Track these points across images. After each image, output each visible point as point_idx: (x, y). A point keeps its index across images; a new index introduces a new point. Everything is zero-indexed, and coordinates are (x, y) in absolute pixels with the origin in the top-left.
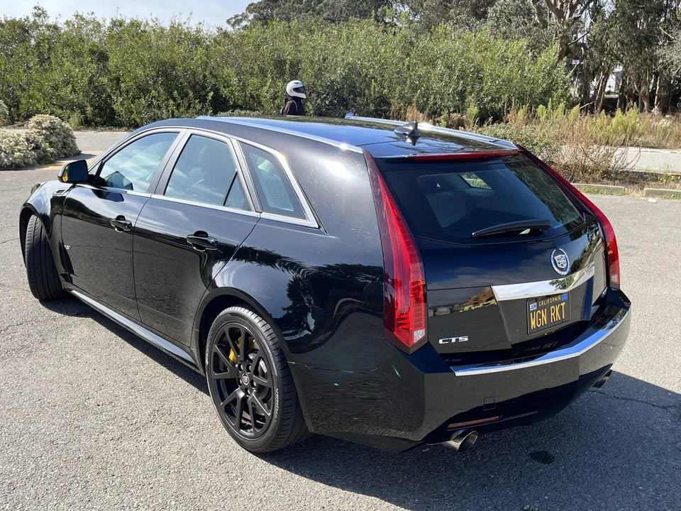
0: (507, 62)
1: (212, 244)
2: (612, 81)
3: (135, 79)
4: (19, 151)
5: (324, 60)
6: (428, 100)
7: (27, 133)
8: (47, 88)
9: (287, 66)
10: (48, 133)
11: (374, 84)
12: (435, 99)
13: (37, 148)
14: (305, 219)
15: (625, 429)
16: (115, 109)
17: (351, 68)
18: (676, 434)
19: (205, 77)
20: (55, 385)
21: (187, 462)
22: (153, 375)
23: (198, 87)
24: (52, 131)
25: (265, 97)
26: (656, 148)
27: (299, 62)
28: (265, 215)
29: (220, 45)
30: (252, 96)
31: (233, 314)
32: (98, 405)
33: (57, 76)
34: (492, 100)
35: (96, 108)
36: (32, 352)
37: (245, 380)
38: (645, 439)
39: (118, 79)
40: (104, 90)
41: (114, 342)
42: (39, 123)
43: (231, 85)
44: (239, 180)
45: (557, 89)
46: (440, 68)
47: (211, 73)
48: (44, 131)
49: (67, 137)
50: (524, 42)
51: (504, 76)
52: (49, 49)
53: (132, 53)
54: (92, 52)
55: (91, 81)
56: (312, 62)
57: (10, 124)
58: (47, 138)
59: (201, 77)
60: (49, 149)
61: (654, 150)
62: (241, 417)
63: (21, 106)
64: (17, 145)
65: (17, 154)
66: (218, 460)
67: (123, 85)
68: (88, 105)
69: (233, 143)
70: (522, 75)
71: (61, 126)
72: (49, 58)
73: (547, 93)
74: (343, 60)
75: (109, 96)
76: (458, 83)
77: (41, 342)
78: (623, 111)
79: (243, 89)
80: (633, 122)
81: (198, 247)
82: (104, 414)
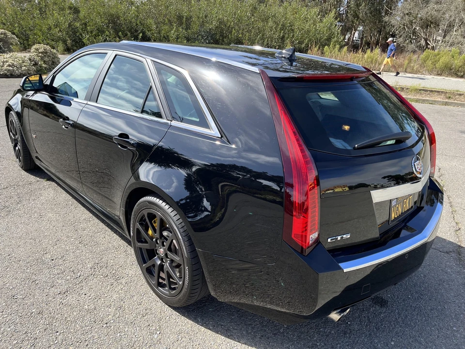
0: (307, 21)
1: (133, 145)
2: (356, 35)
3: (95, 24)
4: (25, 66)
5: (206, 17)
6: (264, 42)
7: (30, 55)
8: (45, 28)
9: (184, 19)
10: (43, 55)
11: (234, 31)
12: (268, 41)
13: (36, 64)
14: (209, 129)
15: (428, 273)
16: (84, 42)
17: (221, 22)
18: (462, 276)
19: (137, 24)
20: (23, 241)
21: (117, 316)
22: (96, 231)
23: (132, 30)
24: (45, 54)
25: (172, 37)
26: (388, 72)
27: (191, 17)
28: (175, 123)
29: (145, 5)
30: (164, 37)
31: (150, 203)
32: (53, 260)
33: (51, 22)
34: (299, 43)
35: (73, 41)
36: (10, 211)
37: (161, 251)
38: (444, 282)
39: (85, 24)
40: (78, 31)
41: (71, 203)
42: (37, 50)
43: (152, 30)
44: (153, 93)
45: (334, 37)
46: (270, 23)
47: (140, 22)
48: (40, 54)
49: (55, 58)
50: (316, 10)
51: (306, 29)
52: (45, 6)
53: (93, 9)
54: (70, 8)
55: (70, 25)
56: (198, 17)
57: (24, 50)
58: (42, 58)
59: (134, 24)
60: (43, 65)
61: (387, 73)
62: (159, 277)
63: (29, 40)
64: (23, 63)
65: (24, 68)
66: (141, 313)
67: (89, 28)
68: (69, 39)
69: (148, 62)
70: (315, 28)
71: (50, 51)
72: (45, 11)
73: (329, 39)
74: (216, 17)
75: (81, 35)
76: (280, 32)
77: (18, 203)
78: (372, 51)
79: (159, 33)
80: (376, 57)
81: (122, 146)
82: (56, 267)
